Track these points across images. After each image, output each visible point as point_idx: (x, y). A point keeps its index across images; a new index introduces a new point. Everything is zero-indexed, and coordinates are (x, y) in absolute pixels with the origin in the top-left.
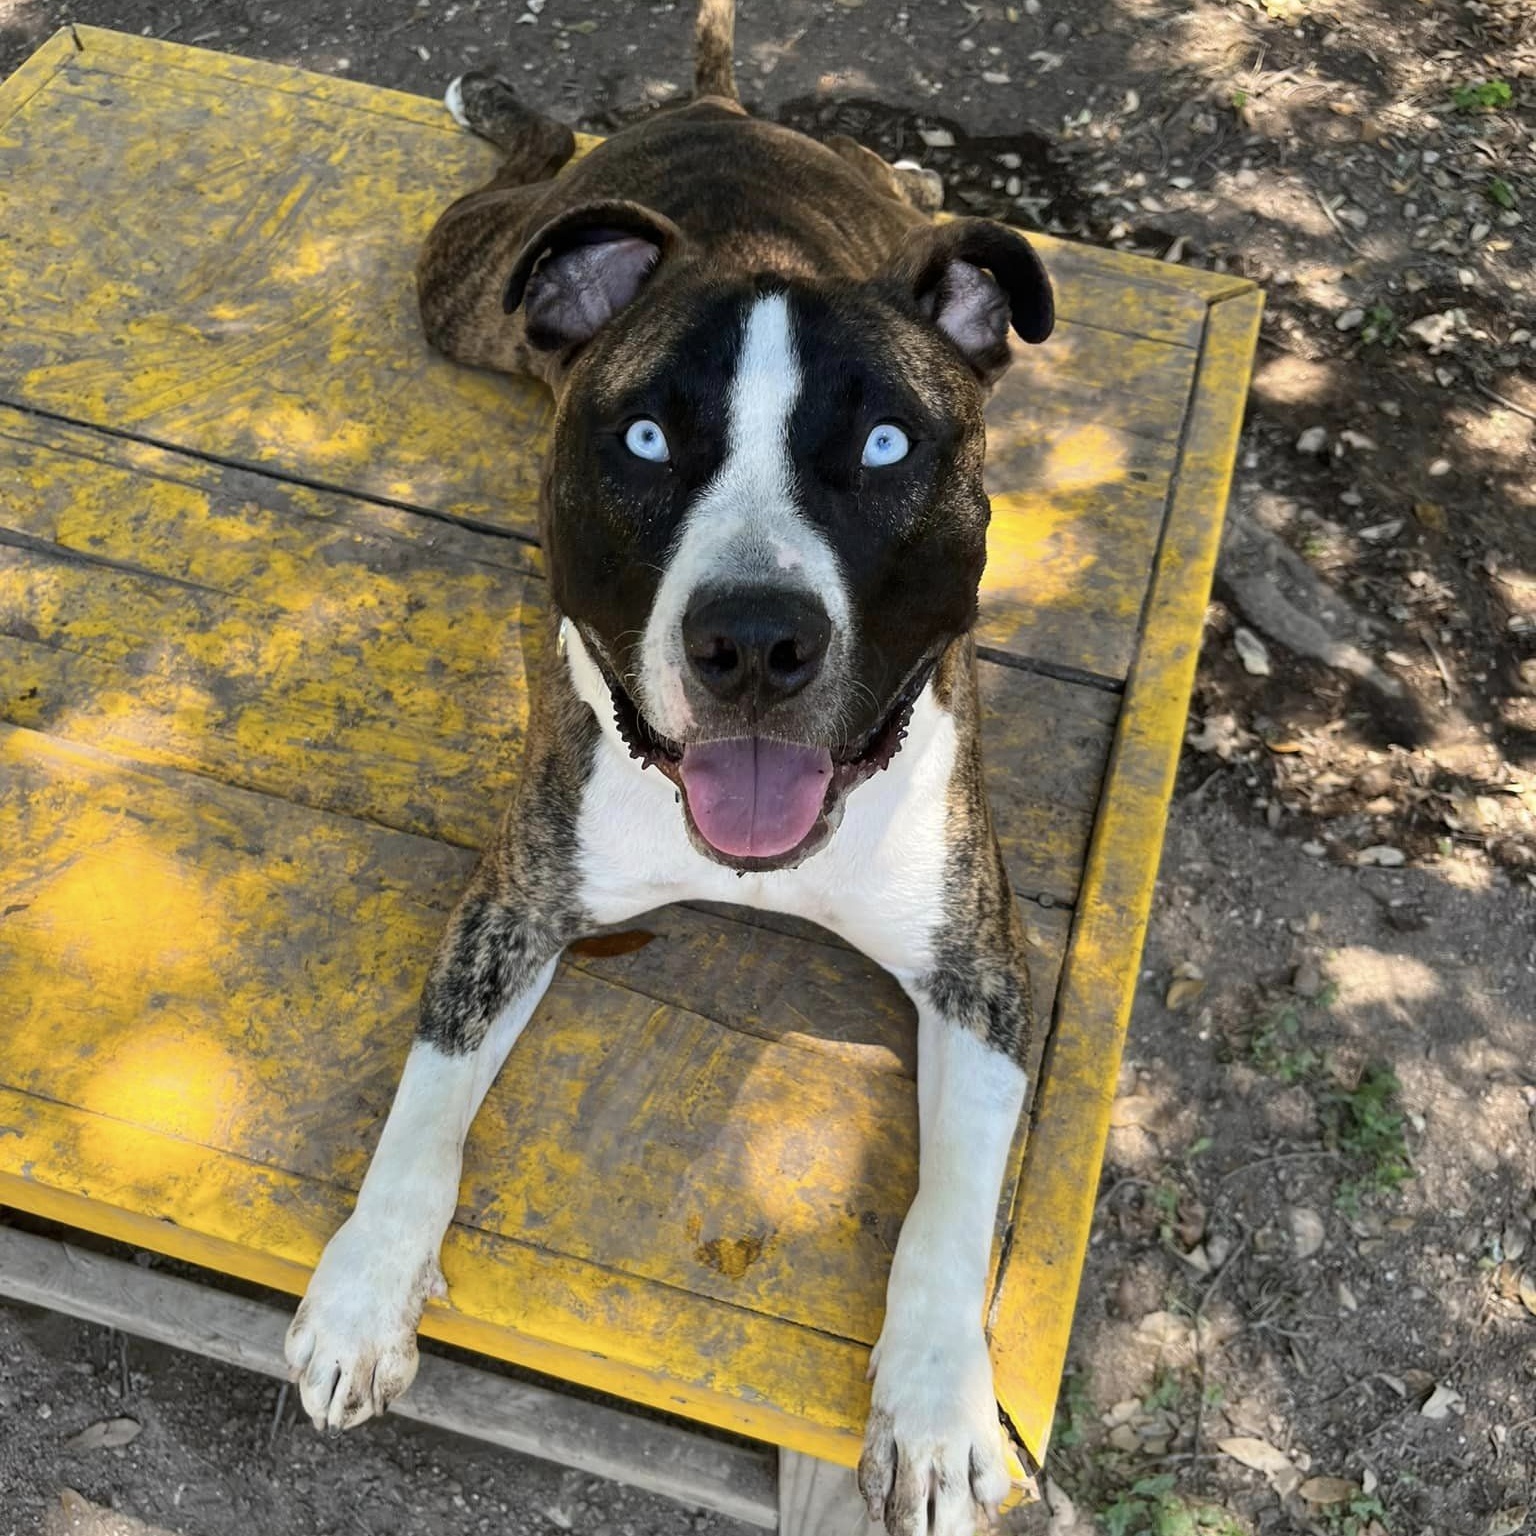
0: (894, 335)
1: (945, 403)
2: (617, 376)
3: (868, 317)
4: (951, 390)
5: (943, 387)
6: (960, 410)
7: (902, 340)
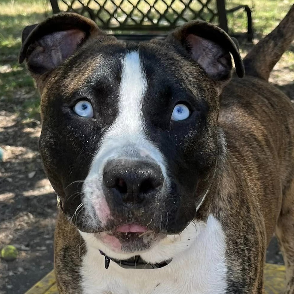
0: (181, 67)
1: (202, 96)
2: (70, 83)
3: (171, 59)
4: (204, 91)
5: (201, 89)
6: (208, 98)
7: (185, 69)
